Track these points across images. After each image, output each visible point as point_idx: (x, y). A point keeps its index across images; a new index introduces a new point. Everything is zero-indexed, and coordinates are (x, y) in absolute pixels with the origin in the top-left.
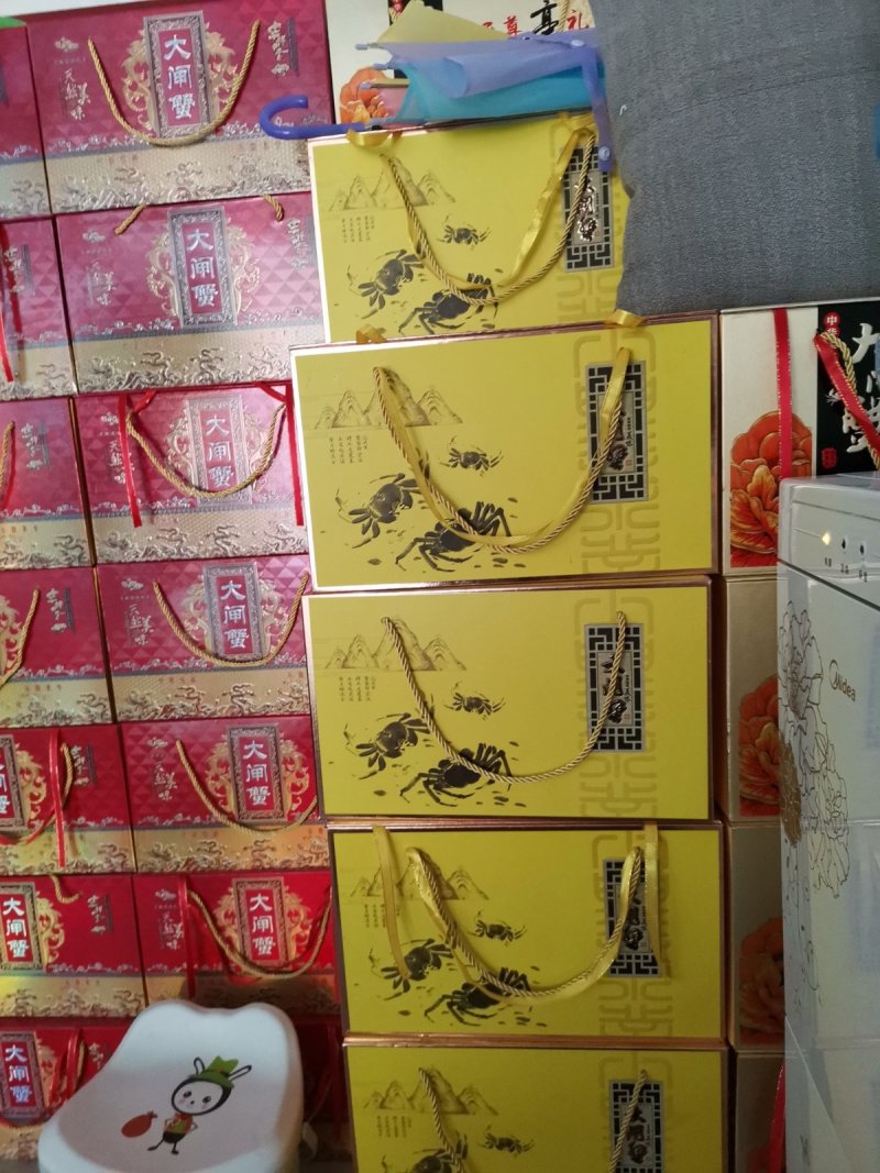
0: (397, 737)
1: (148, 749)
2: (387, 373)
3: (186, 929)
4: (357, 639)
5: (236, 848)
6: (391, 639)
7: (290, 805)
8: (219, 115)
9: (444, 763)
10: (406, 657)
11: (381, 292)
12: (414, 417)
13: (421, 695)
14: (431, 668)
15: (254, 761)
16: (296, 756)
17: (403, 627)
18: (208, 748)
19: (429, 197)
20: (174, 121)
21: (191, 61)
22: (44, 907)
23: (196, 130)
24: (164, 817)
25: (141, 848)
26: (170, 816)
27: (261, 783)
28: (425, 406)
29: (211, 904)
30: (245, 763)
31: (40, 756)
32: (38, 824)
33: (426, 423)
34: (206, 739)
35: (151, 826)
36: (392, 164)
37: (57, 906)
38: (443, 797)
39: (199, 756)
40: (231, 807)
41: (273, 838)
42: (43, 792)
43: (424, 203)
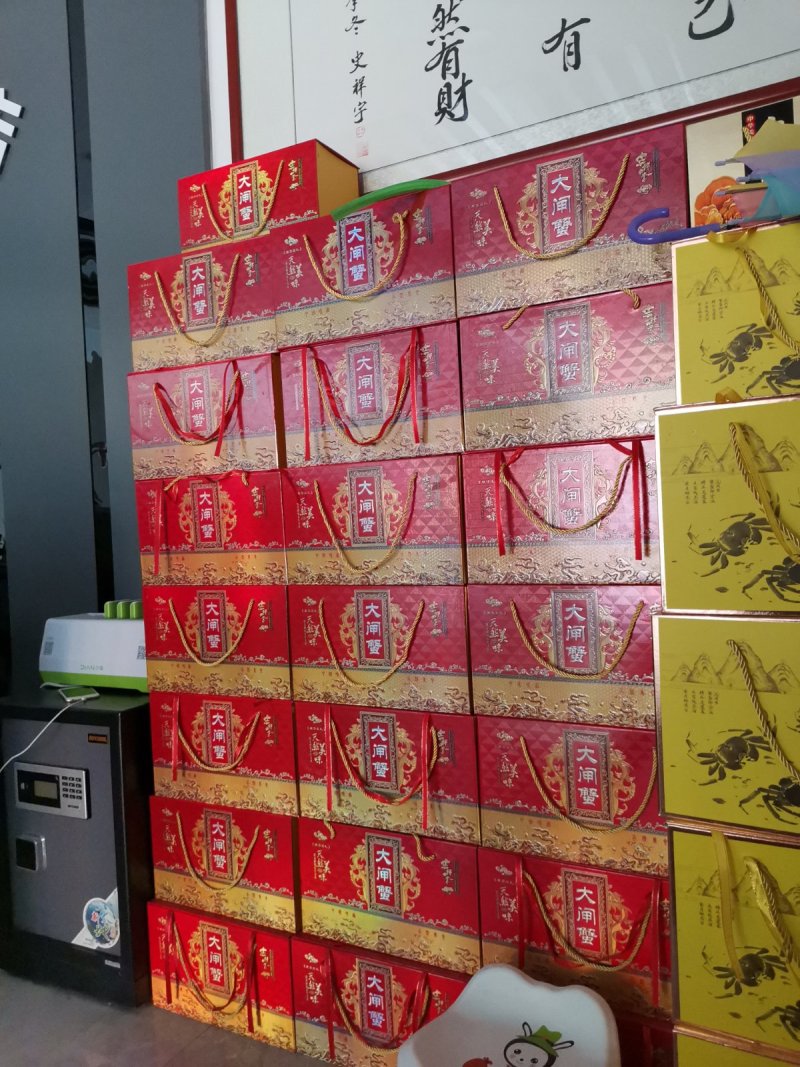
0: (737, 752)
1: (498, 740)
2: (743, 427)
3: (520, 904)
4: (703, 657)
5: (565, 840)
6: (735, 660)
7: (616, 810)
8: (590, 231)
9: (784, 781)
10: (750, 677)
11: (731, 360)
12: (766, 464)
13: (764, 714)
14: (775, 690)
15: (586, 764)
16: (624, 765)
17: (747, 649)
18: (547, 746)
19: (780, 279)
20: (555, 239)
21: (571, 192)
22: (406, 861)
23: (572, 243)
24: (506, 801)
25: (487, 826)
26: (512, 801)
27: (590, 785)
28: (778, 455)
29: (542, 888)
30: (577, 764)
31: (414, 734)
32: (408, 790)
33: (778, 468)
34: (545, 738)
35: (495, 807)
36: (746, 254)
37: (417, 862)
38: (783, 814)
39: (539, 752)
40: (563, 802)
41: (600, 838)
42: (413, 764)
43: (776, 283)
